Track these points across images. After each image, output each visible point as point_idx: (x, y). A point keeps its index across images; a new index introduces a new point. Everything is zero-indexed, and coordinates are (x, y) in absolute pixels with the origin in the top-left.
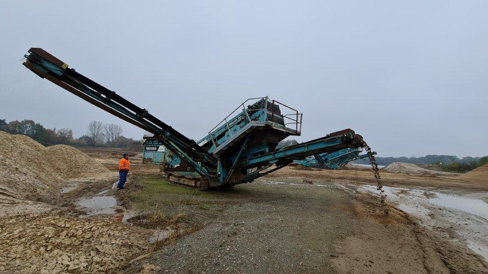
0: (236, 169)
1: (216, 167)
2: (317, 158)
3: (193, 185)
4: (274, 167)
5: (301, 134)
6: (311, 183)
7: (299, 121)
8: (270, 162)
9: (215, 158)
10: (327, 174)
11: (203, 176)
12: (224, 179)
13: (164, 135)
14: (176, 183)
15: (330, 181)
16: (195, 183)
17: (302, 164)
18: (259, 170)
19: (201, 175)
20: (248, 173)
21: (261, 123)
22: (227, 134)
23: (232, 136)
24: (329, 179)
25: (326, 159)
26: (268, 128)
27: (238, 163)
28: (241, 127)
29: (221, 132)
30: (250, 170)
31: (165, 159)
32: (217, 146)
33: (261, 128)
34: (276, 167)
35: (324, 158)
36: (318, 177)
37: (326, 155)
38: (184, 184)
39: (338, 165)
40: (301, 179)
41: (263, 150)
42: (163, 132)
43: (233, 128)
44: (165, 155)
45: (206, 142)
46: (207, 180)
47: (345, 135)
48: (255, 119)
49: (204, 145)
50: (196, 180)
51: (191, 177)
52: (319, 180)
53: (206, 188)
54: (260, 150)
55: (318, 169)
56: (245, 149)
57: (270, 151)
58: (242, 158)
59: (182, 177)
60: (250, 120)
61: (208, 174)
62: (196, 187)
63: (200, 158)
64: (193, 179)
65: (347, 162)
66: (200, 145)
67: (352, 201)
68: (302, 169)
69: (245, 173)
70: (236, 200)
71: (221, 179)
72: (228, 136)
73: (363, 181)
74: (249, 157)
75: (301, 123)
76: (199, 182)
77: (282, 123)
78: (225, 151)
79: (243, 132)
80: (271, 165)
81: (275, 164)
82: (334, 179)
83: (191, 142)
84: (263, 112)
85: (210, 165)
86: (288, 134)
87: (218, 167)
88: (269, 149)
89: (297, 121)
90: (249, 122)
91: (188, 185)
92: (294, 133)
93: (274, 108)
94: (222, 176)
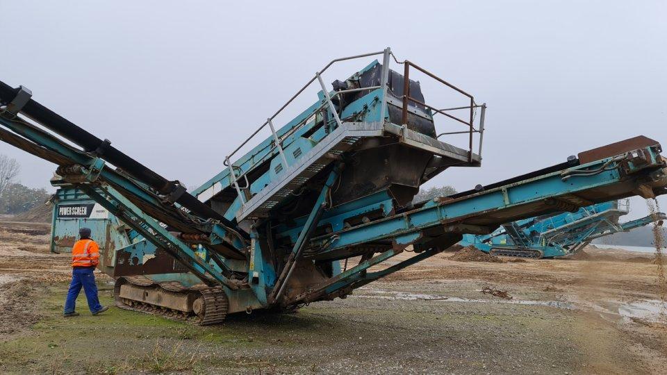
0: (302, 261)
1: (245, 258)
2: (510, 231)
3: (185, 308)
4: (408, 254)
5: (482, 162)
6: (502, 295)
7: (476, 126)
8: (399, 241)
9: (242, 232)
10: (540, 271)
11: (211, 284)
12: (268, 290)
13: (87, 168)
14: (140, 303)
15: (555, 290)
16: (190, 304)
17: (472, 247)
18: (366, 264)
19: (205, 280)
20: (335, 274)
21: (372, 127)
22: (274, 164)
23: (288, 170)
24: (551, 286)
25: (533, 233)
26: (389, 142)
27: (306, 244)
28: (314, 144)
29: (258, 161)
30: (342, 263)
31: (108, 238)
32: (249, 196)
33: (371, 144)
34: (414, 254)
35: (527, 231)
36: (521, 278)
37: (532, 223)
38: (159, 308)
39: (566, 247)
40: (475, 286)
41: (377, 206)
42: (84, 159)
43: (293, 148)
44: (109, 226)
45: (218, 188)
46: (223, 293)
47: (635, 155)
48: (355, 118)
49: (214, 198)
50: (192, 294)
51: (179, 287)
52: (523, 288)
53: (220, 317)
54: (369, 208)
55: (515, 259)
56: (327, 206)
57: (397, 210)
58: (320, 231)
59: (155, 286)
60: (339, 122)
61: (224, 279)
62: (191, 314)
63: (200, 232)
64: (183, 292)
65: (588, 241)
66: (203, 198)
67: (633, 349)
68: (474, 259)
69: (328, 272)
70: (301, 352)
71: (260, 291)
72: (279, 168)
73: (641, 289)
74: (339, 226)
75: (481, 132)
76: (199, 302)
77: (429, 131)
78: (271, 211)
79: (319, 156)
80: (400, 249)
81: (411, 247)
82: (563, 283)
83: (173, 189)
84: (377, 99)
85: (233, 253)
86: (447, 162)
87: (252, 258)
88: (394, 203)
89: (471, 125)
90: (337, 126)
91: (169, 310)
92: (465, 159)
93: (407, 90)
94: (262, 282)
